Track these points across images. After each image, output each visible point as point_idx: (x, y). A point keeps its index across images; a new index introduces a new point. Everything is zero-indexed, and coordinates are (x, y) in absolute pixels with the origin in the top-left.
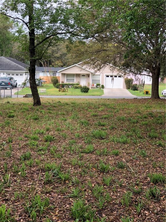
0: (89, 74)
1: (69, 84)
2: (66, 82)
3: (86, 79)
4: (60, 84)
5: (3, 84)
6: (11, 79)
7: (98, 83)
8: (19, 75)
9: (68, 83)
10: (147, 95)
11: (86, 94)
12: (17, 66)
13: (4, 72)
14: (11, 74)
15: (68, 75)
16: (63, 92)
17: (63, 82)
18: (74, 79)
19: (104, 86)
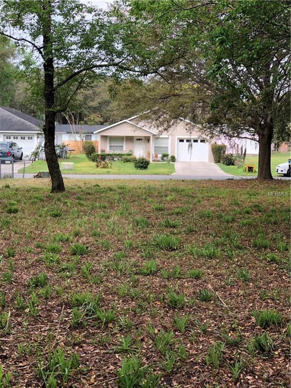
0: (150, 137)
1: (115, 155)
2: (108, 151)
3: (144, 146)
4: (98, 155)
6: (12, 145)
7: (165, 153)
8: (26, 138)
9: (112, 152)
10: (250, 174)
11: (144, 171)
12: (23, 123)
14: (12, 137)
15: (112, 139)
16: (104, 167)
17: (104, 151)
18: (122, 146)
19: (176, 157)
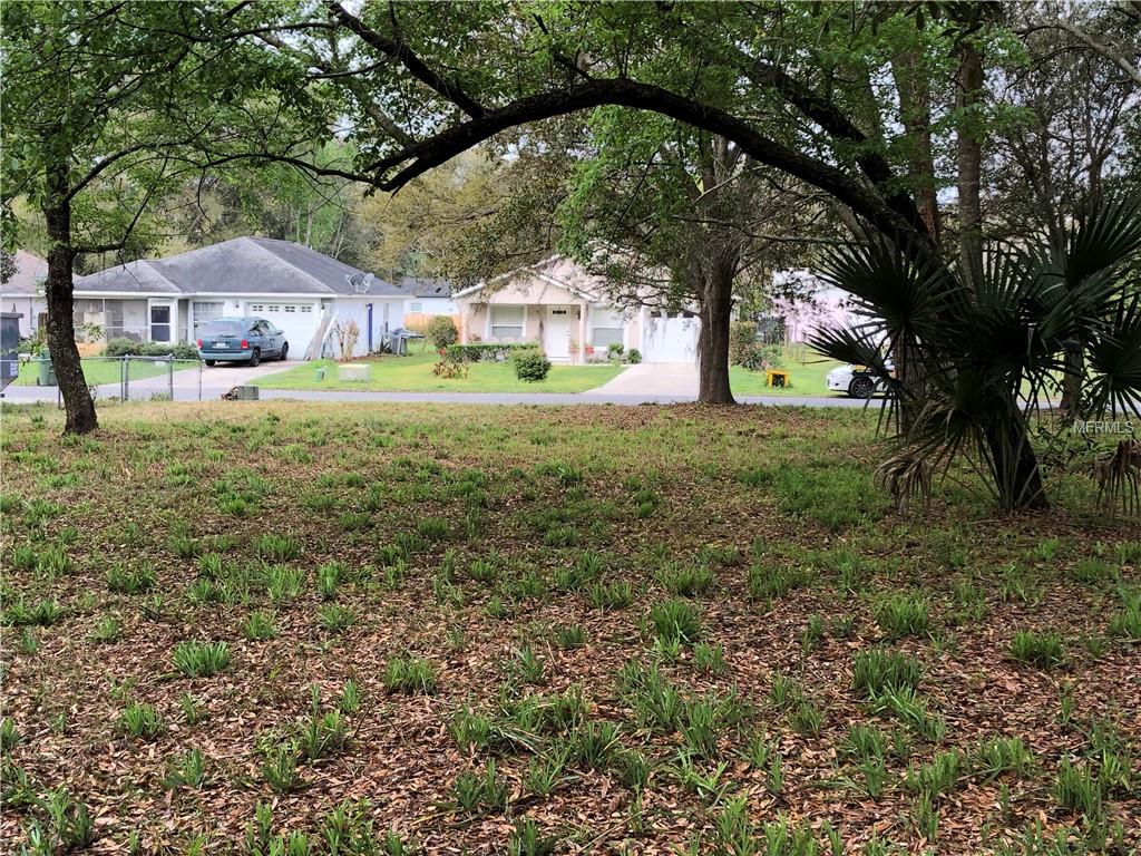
0: (579, 306)
1: (499, 347)
2: (487, 338)
3: (568, 328)
4: (461, 348)
5: (219, 346)
7: (615, 342)
8: (298, 309)
10: (778, 390)
11: (537, 385)
12: (293, 275)
13: (238, 297)
14: (265, 308)
15: (499, 311)
16: (450, 376)
17: (478, 339)
18: (521, 328)
19: (641, 352)
